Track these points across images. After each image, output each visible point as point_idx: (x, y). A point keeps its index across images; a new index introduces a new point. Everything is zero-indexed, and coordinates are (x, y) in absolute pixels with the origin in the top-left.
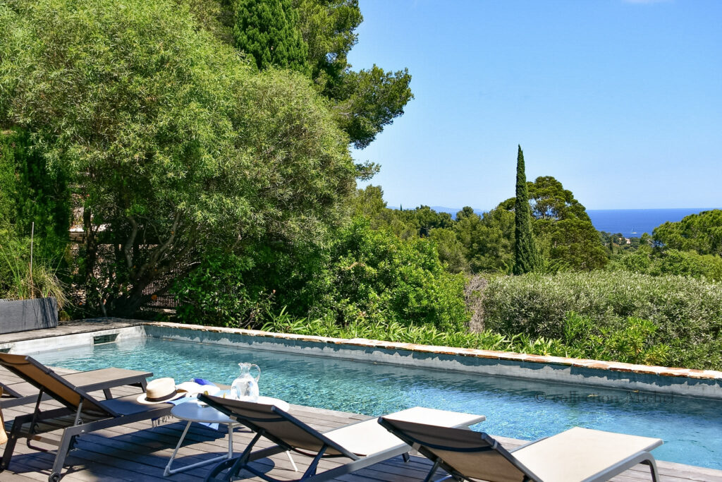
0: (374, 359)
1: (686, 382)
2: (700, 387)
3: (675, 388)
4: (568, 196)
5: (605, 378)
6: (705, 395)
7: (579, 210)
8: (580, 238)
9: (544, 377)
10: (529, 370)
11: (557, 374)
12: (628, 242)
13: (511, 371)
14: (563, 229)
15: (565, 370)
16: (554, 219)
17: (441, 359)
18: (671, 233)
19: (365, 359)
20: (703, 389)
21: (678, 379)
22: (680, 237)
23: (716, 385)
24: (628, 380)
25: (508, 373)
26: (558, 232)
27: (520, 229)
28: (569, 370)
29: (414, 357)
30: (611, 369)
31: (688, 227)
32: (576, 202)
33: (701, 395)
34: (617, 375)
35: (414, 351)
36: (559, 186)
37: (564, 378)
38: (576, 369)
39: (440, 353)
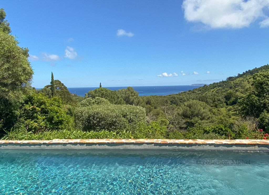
0: (67, 148)
1: (197, 145)
2: (202, 147)
3: (193, 148)
4: (63, 84)
5: (168, 146)
6: (204, 149)
7: (65, 88)
8: (66, 94)
9: (143, 148)
10: (137, 146)
11: (148, 147)
12: (73, 95)
13: (130, 147)
14: (62, 92)
15: (151, 145)
16: (59, 90)
17: (99, 145)
18: (92, 93)
19: (62, 148)
20: (203, 147)
21: (194, 145)
22: (94, 93)
23: (208, 145)
24: (176, 146)
25: (129, 148)
26: (61, 93)
27: (53, 92)
28: (153, 145)
29: (86, 145)
30: (170, 143)
31: (96, 91)
32: (65, 86)
33: (203, 149)
34: (172, 145)
35: (87, 143)
36: (60, 82)
37: (151, 148)
38: (156, 144)
39: (99, 143)
